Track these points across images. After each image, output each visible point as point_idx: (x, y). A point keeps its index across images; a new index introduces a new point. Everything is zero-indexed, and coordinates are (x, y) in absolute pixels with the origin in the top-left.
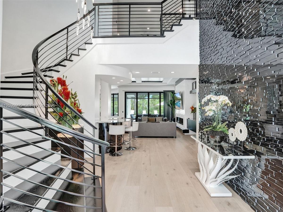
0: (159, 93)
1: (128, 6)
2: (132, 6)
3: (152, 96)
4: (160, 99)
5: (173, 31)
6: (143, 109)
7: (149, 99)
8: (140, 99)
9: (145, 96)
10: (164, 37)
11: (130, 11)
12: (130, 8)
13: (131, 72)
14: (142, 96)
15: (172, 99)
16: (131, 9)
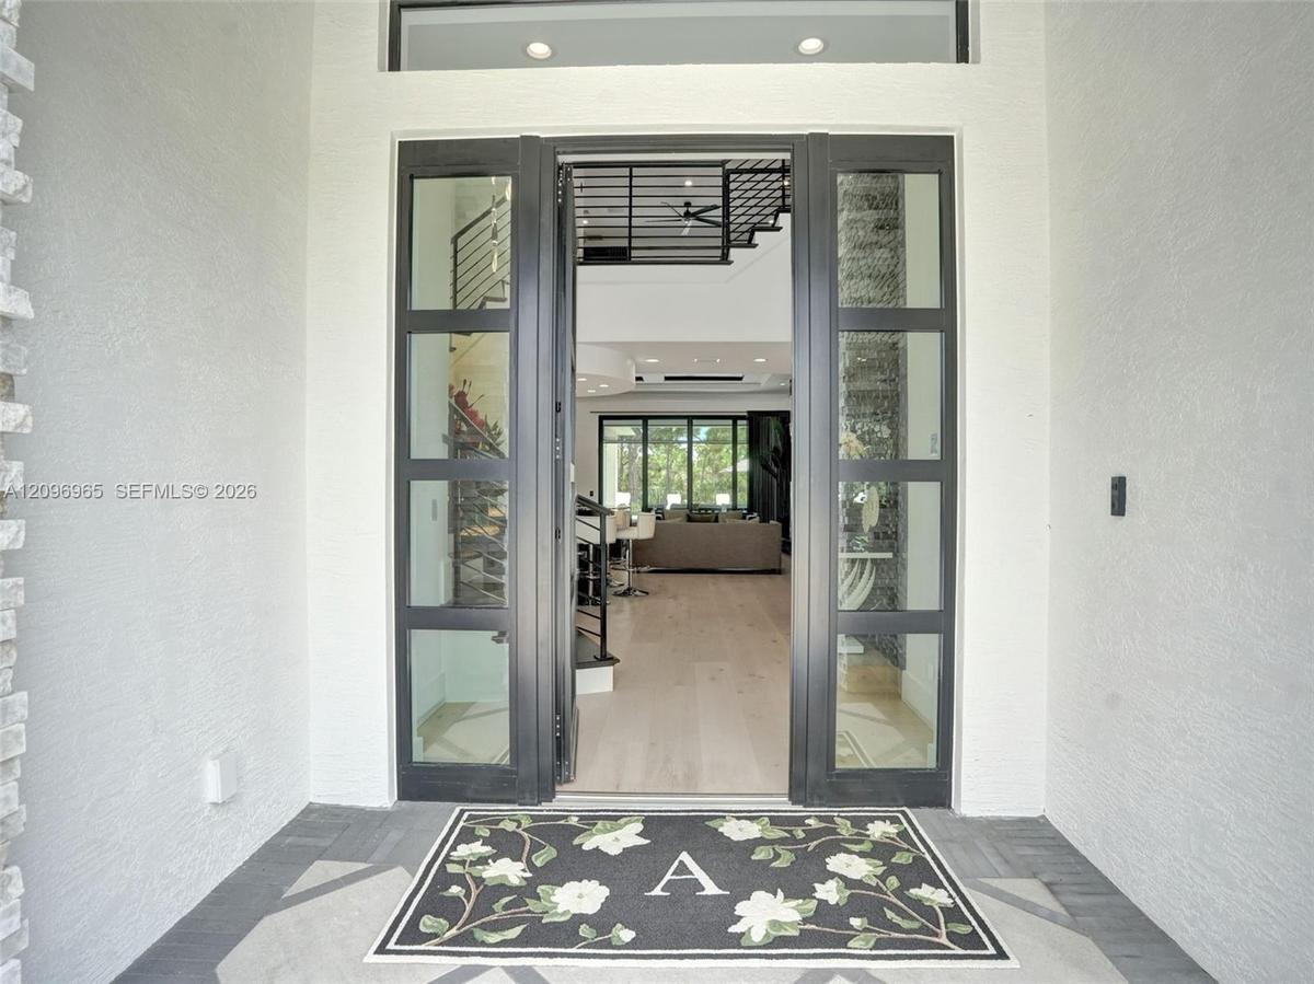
0: (730, 422)
1: (626, 171)
2: (636, 171)
3: (708, 433)
4: (735, 441)
5: (755, 246)
6: (668, 486)
7: (690, 443)
8: (658, 442)
9: (679, 432)
10: (730, 263)
11: (631, 187)
12: (631, 177)
13: (633, 358)
14: (665, 431)
15: (780, 444)
16: (636, 182)
